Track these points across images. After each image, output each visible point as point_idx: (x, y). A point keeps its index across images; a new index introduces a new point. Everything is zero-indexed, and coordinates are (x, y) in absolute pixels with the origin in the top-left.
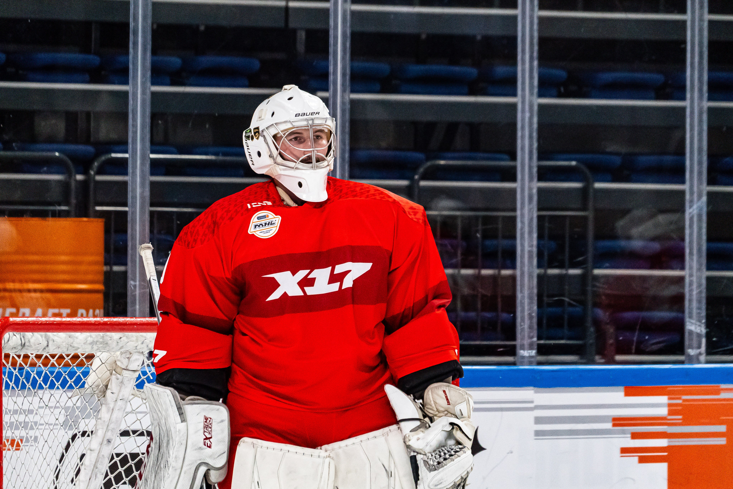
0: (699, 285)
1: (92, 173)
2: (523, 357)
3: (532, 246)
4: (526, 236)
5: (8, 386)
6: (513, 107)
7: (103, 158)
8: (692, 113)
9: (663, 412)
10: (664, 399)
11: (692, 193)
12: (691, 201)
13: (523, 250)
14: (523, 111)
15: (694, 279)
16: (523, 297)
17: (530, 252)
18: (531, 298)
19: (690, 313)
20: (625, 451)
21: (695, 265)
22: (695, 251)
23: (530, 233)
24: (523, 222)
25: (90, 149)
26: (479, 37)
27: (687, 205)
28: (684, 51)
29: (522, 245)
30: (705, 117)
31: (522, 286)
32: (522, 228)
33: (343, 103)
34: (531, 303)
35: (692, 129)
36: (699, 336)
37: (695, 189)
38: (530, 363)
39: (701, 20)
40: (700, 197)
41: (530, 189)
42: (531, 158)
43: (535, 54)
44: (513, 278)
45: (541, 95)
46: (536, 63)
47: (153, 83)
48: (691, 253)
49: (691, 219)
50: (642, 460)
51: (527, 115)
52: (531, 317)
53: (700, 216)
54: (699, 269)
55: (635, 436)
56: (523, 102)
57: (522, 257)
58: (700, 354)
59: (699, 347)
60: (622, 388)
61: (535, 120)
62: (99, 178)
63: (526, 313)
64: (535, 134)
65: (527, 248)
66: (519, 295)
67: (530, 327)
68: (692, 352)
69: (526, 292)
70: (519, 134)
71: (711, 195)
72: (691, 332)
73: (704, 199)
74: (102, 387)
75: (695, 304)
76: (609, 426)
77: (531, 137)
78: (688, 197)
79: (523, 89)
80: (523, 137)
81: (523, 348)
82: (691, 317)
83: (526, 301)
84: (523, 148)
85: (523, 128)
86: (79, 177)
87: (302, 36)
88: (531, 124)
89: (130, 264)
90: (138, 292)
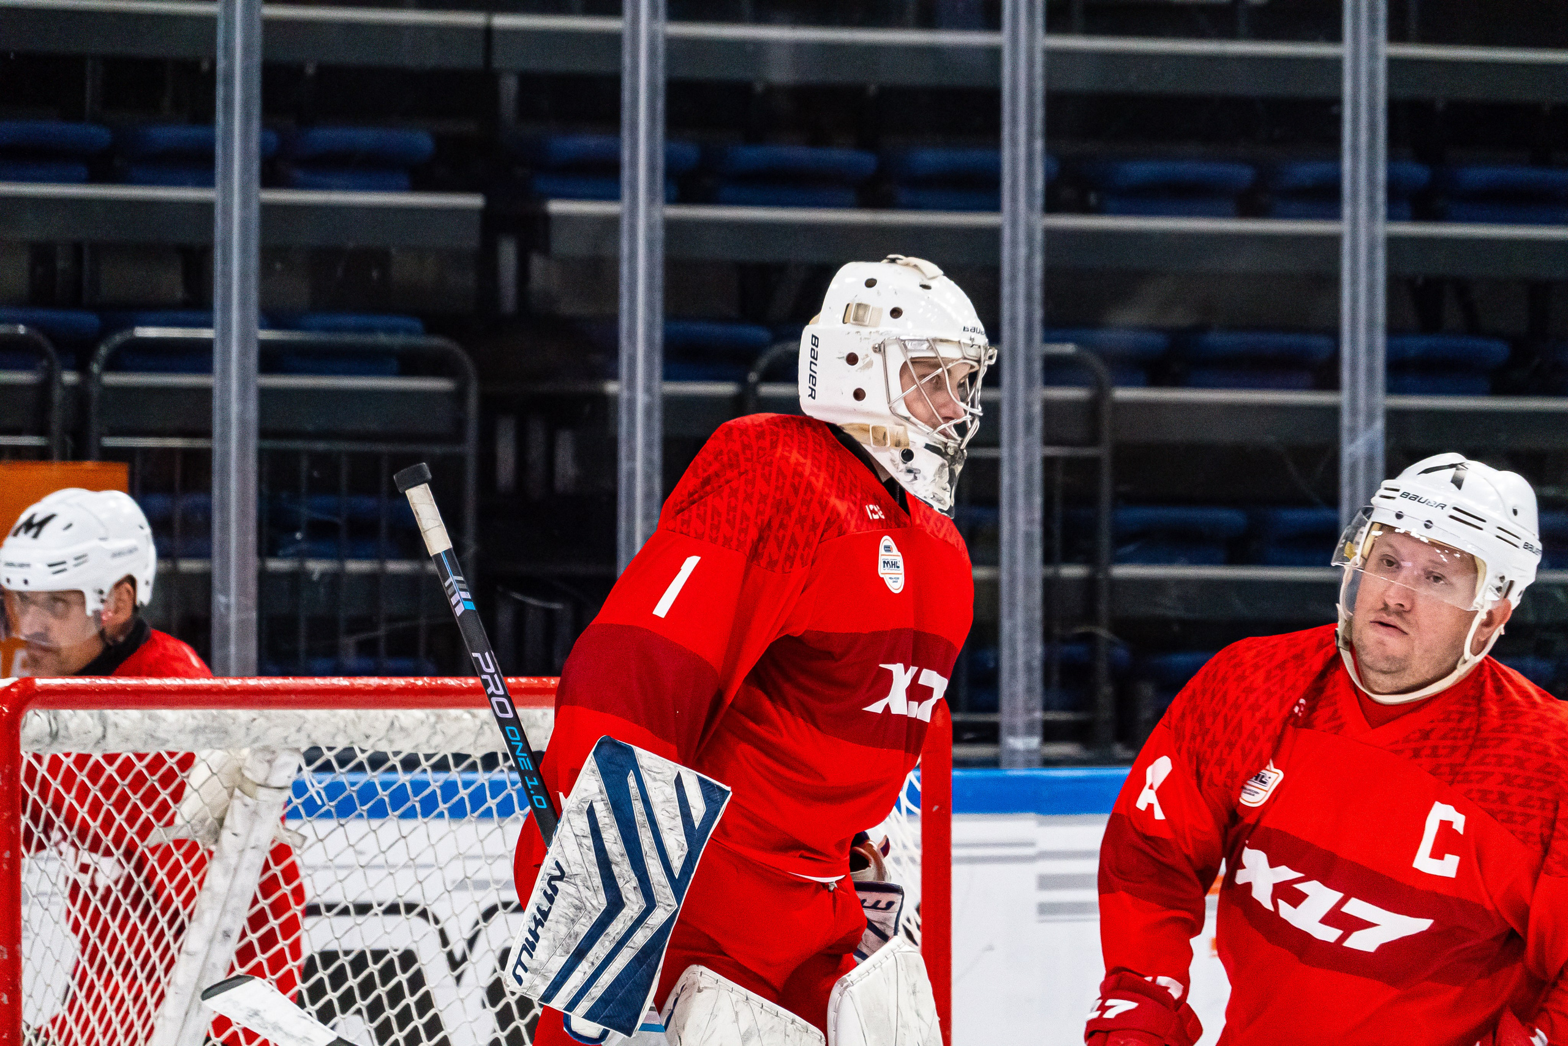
1: (95, 368)
2: (1014, 752)
3: (1030, 522)
4: (1021, 501)
6: (994, 234)
7: (118, 338)
11: (1354, 412)
12: (1353, 430)
13: (1013, 531)
14: (1014, 243)
16: (1014, 628)
17: (1028, 535)
18: (1028, 628)
23: (1028, 494)
24: (1013, 474)
25: (91, 320)
26: (872, 90)
27: (1345, 436)
28: (1338, 120)
29: (1013, 521)
30: (1381, 255)
31: (1013, 604)
32: (1012, 487)
33: (650, 227)
34: (1028, 640)
35: (1354, 282)
37: (1362, 404)
38: (1029, 764)
39: (1373, 55)
40: (1371, 418)
41: (1028, 405)
42: (1029, 341)
43: (1039, 126)
44: (994, 585)
46: (1039, 145)
49: (1354, 467)
51: (1022, 251)
52: (1029, 668)
53: (1371, 459)
56: (1014, 224)
57: (1012, 544)
61: (1038, 261)
62: (111, 379)
63: (1020, 661)
64: (1038, 293)
65: (1021, 527)
66: (1006, 625)
67: (1029, 690)
69: (1020, 618)
70: (1006, 290)
71: (1392, 416)
73: (1380, 424)
74: (212, 822)
77: (1029, 298)
78: (1346, 420)
79: (1014, 199)
81: (1013, 732)
83: (1020, 636)
84: (1013, 321)
85: (1014, 278)
86: (70, 378)
87: (509, 86)
88: (1029, 271)
89: (217, 562)
90: (233, 618)
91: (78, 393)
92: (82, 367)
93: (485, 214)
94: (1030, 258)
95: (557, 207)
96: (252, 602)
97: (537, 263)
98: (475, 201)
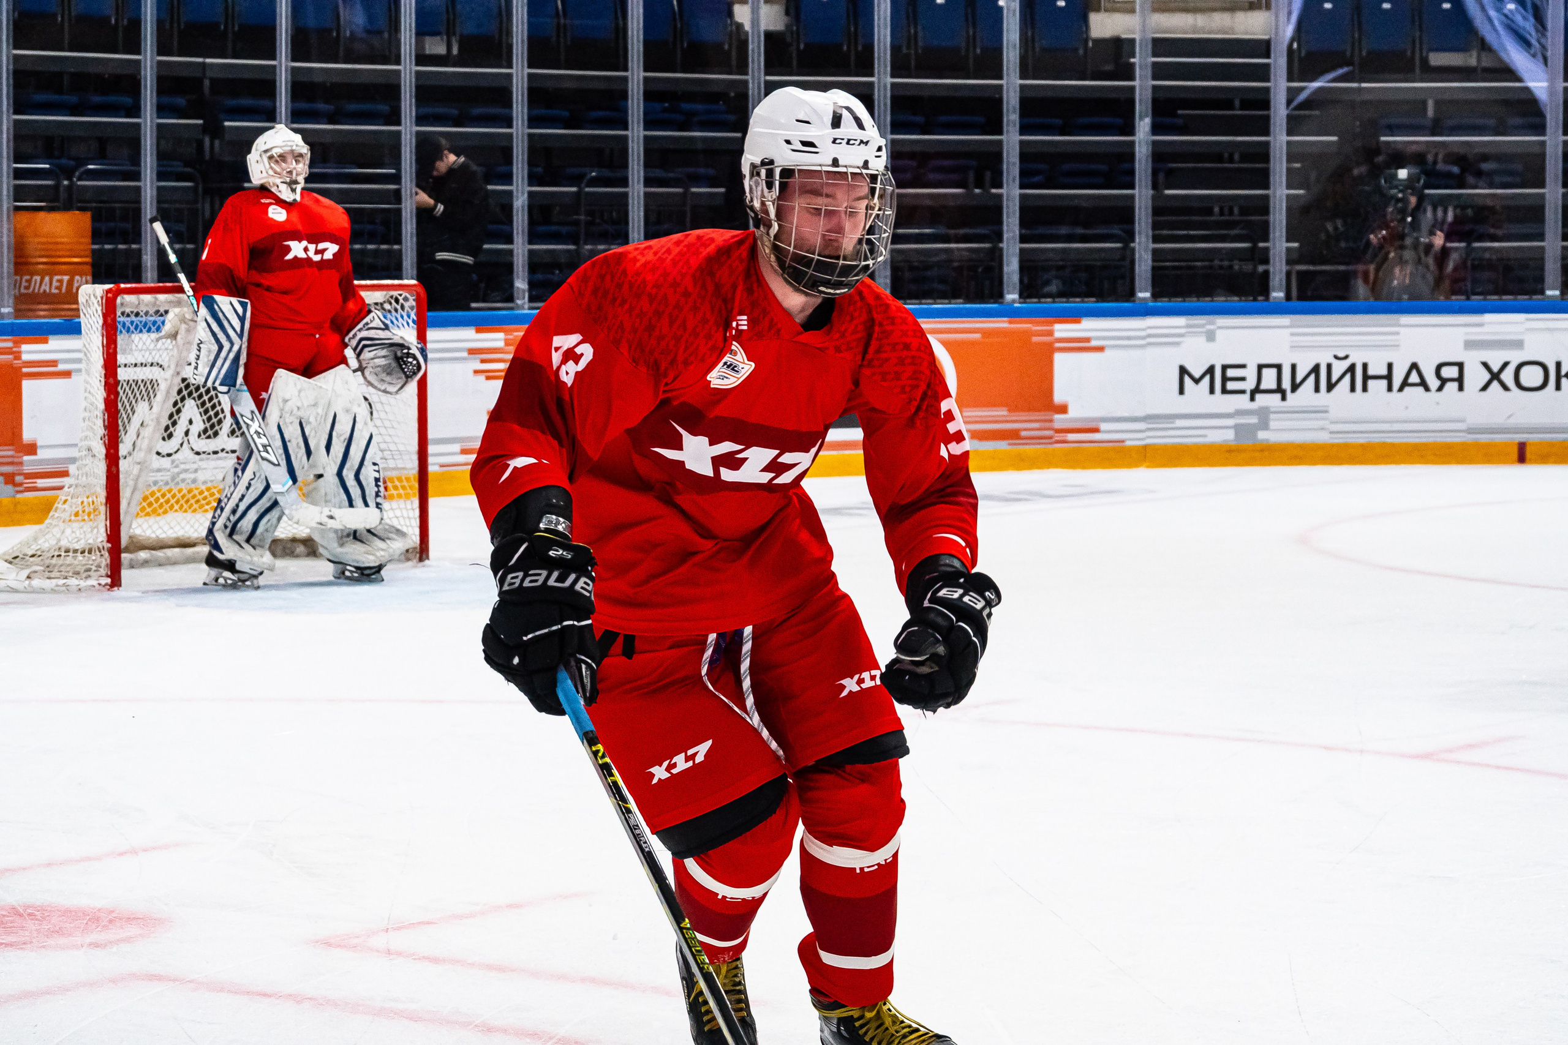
0: (523, 255)
1: (75, 179)
3: (412, 229)
4: (409, 221)
5: (121, 332)
6: (399, 133)
7: (82, 169)
9: (501, 344)
10: (501, 335)
11: (517, 190)
12: (517, 197)
13: (406, 232)
14: (406, 134)
15: (520, 251)
19: (518, 274)
20: (476, 372)
21: (520, 241)
22: (520, 232)
24: (406, 212)
25: (72, 163)
26: (328, 84)
27: (515, 199)
29: (406, 228)
31: (407, 257)
34: (412, 269)
35: (517, 149)
36: (524, 291)
37: (520, 189)
40: (523, 193)
44: (400, 251)
45: (417, 125)
46: (414, 100)
47: (159, 117)
48: (518, 233)
49: (518, 211)
50: (488, 378)
51: (408, 137)
53: (523, 207)
54: (523, 244)
55: (483, 361)
56: (406, 130)
57: (406, 237)
58: (524, 303)
59: (524, 298)
60: (473, 328)
61: (414, 140)
62: (79, 183)
64: (414, 150)
66: (404, 264)
68: (519, 302)
69: (409, 261)
70: (403, 150)
71: (530, 194)
72: (518, 288)
73: (526, 195)
75: (521, 269)
76: (465, 354)
77: (411, 152)
78: (515, 193)
79: (406, 121)
80: (406, 151)
82: (518, 278)
84: (406, 160)
85: (405, 147)
86: (66, 183)
87: (207, 82)
88: (411, 143)
89: (143, 245)
90: (149, 264)
91: (70, 188)
92: (70, 179)
93: (203, 126)
95: (227, 124)
96: (155, 258)
97: (217, 143)
98: (200, 122)
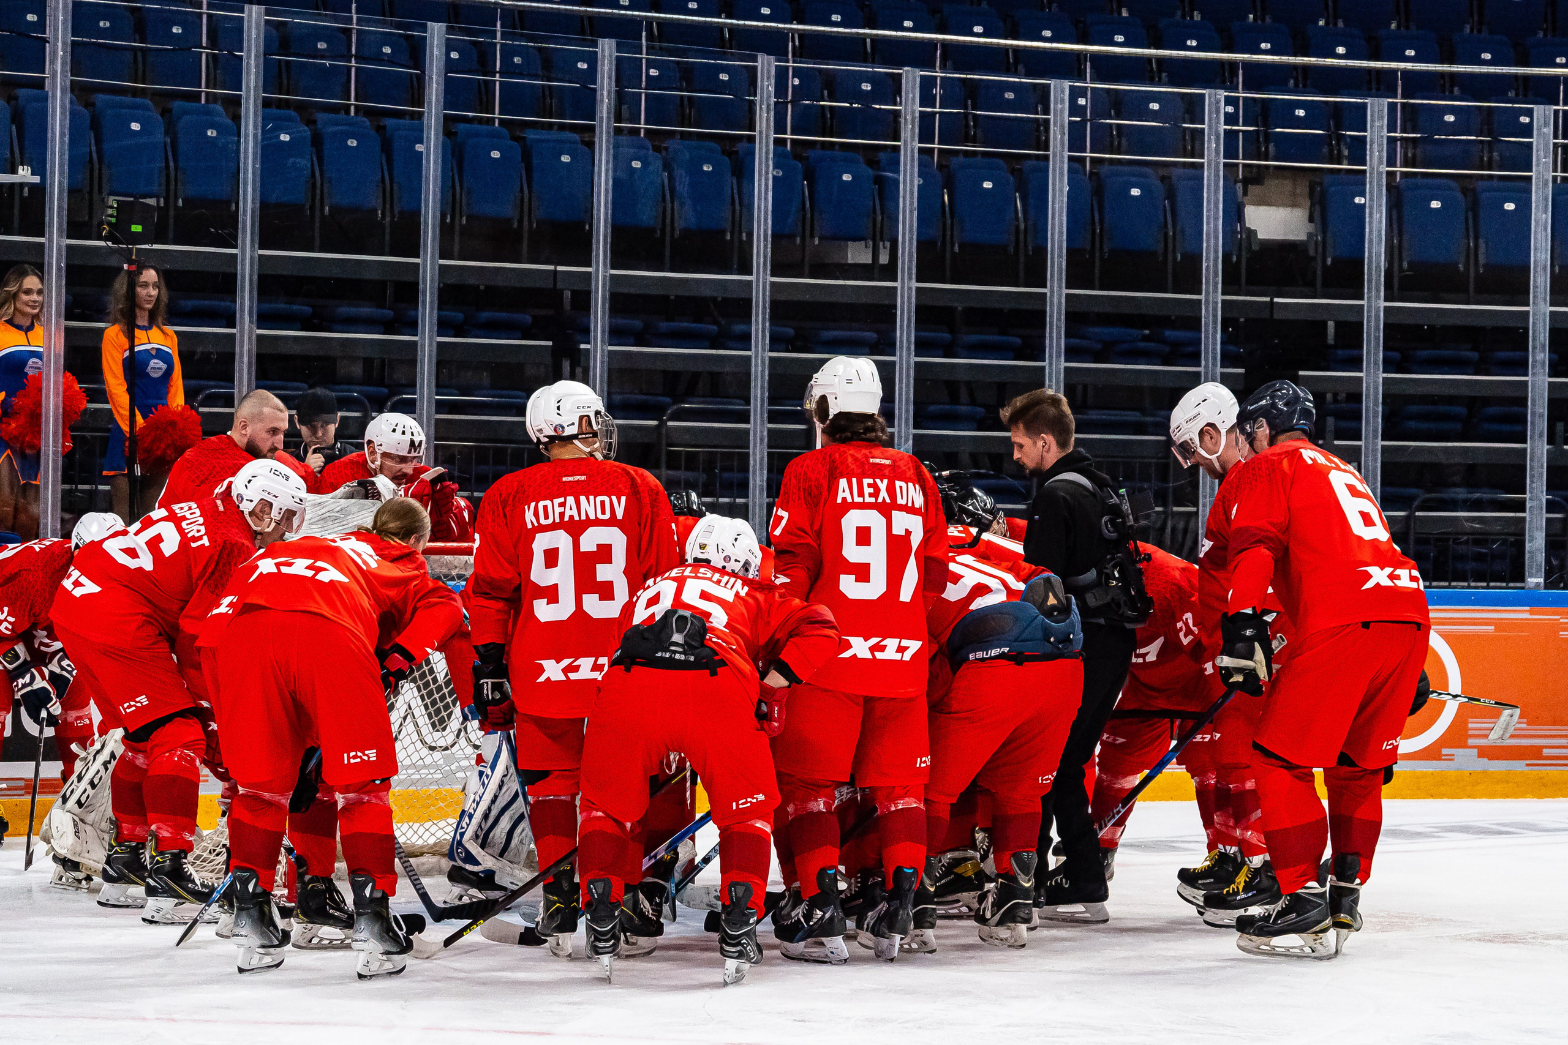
4: (758, 471)
6: (748, 359)
7: (397, 399)
8: (901, 368)
11: (900, 437)
14: (756, 365)
17: (761, 486)
23: (761, 469)
24: (755, 461)
25: (386, 390)
28: (894, 314)
37: (903, 433)
39: (910, 287)
40: (907, 440)
41: (761, 432)
43: (767, 315)
45: (771, 350)
47: (439, 335)
51: (760, 368)
56: (756, 357)
61: (767, 370)
70: (753, 384)
71: (916, 437)
73: (911, 442)
79: (757, 344)
84: (756, 397)
85: (756, 379)
88: (763, 376)
94: (763, 371)
95: (582, 346)
98: (549, 343)
